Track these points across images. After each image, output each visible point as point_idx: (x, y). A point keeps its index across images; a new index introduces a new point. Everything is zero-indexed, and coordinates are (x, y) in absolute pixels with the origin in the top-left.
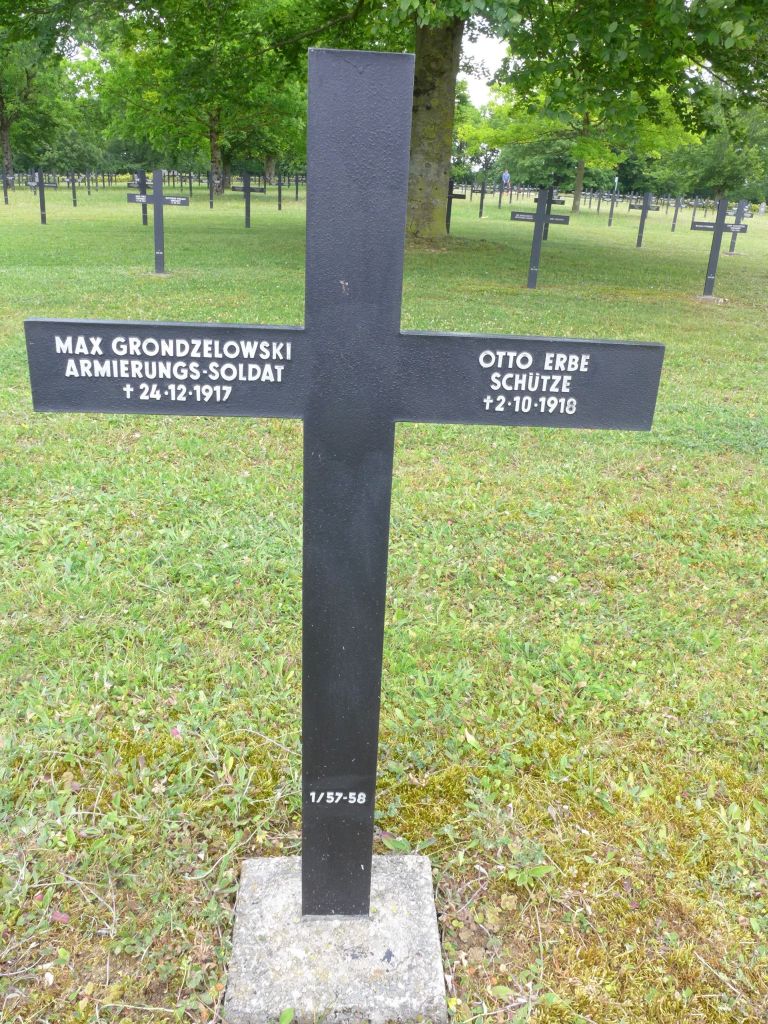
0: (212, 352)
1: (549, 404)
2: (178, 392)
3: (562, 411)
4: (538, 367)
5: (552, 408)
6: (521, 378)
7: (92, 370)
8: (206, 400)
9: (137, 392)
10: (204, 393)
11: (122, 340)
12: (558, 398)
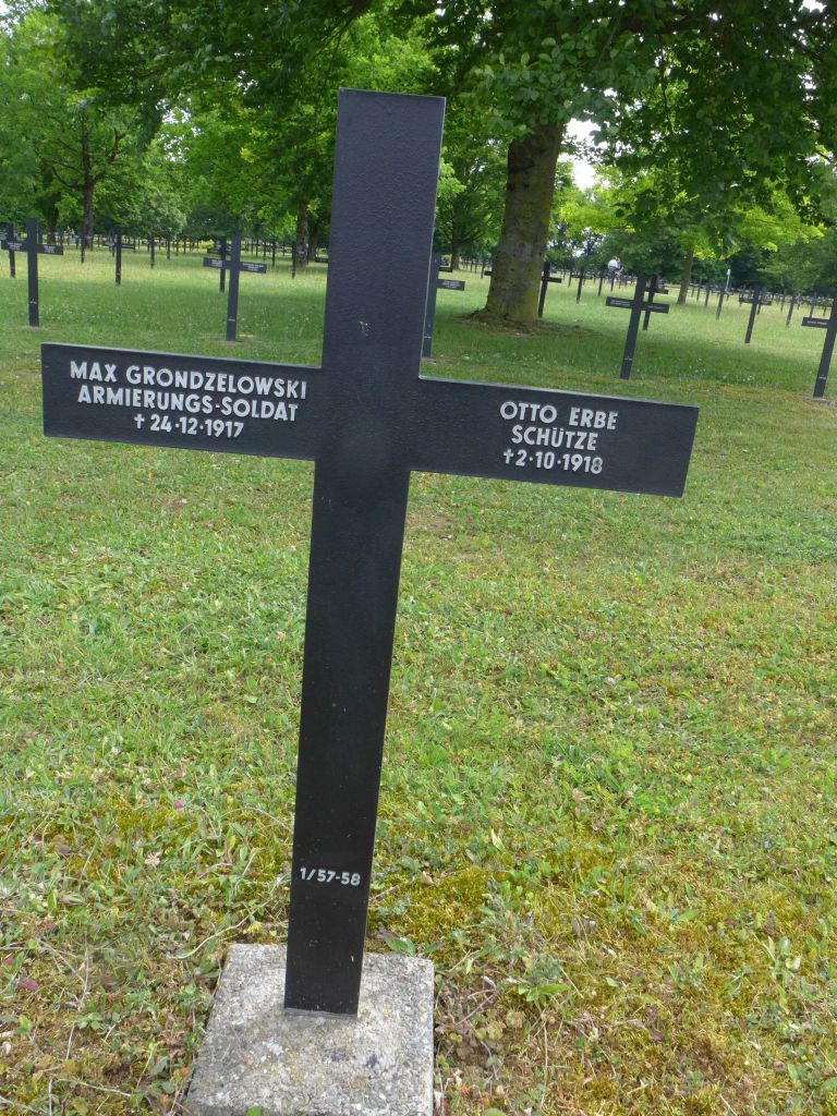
0: (226, 386)
1: (573, 462)
2: (189, 425)
3: (587, 470)
4: (562, 422)
5: (577, 466)
6: (544, 432)
7: (105, 397)
8: (217, 435)
9: (149, 422)
10: (215, 428)
11: (137, 369)
12: (583, 456)
